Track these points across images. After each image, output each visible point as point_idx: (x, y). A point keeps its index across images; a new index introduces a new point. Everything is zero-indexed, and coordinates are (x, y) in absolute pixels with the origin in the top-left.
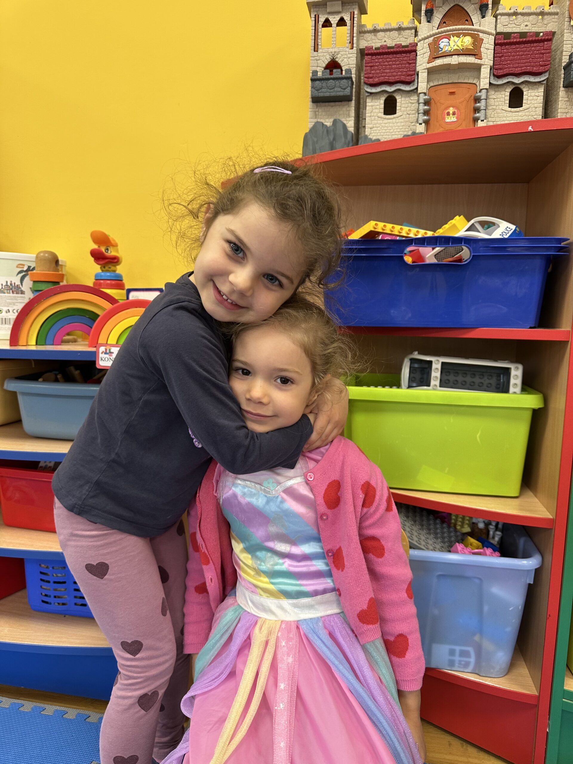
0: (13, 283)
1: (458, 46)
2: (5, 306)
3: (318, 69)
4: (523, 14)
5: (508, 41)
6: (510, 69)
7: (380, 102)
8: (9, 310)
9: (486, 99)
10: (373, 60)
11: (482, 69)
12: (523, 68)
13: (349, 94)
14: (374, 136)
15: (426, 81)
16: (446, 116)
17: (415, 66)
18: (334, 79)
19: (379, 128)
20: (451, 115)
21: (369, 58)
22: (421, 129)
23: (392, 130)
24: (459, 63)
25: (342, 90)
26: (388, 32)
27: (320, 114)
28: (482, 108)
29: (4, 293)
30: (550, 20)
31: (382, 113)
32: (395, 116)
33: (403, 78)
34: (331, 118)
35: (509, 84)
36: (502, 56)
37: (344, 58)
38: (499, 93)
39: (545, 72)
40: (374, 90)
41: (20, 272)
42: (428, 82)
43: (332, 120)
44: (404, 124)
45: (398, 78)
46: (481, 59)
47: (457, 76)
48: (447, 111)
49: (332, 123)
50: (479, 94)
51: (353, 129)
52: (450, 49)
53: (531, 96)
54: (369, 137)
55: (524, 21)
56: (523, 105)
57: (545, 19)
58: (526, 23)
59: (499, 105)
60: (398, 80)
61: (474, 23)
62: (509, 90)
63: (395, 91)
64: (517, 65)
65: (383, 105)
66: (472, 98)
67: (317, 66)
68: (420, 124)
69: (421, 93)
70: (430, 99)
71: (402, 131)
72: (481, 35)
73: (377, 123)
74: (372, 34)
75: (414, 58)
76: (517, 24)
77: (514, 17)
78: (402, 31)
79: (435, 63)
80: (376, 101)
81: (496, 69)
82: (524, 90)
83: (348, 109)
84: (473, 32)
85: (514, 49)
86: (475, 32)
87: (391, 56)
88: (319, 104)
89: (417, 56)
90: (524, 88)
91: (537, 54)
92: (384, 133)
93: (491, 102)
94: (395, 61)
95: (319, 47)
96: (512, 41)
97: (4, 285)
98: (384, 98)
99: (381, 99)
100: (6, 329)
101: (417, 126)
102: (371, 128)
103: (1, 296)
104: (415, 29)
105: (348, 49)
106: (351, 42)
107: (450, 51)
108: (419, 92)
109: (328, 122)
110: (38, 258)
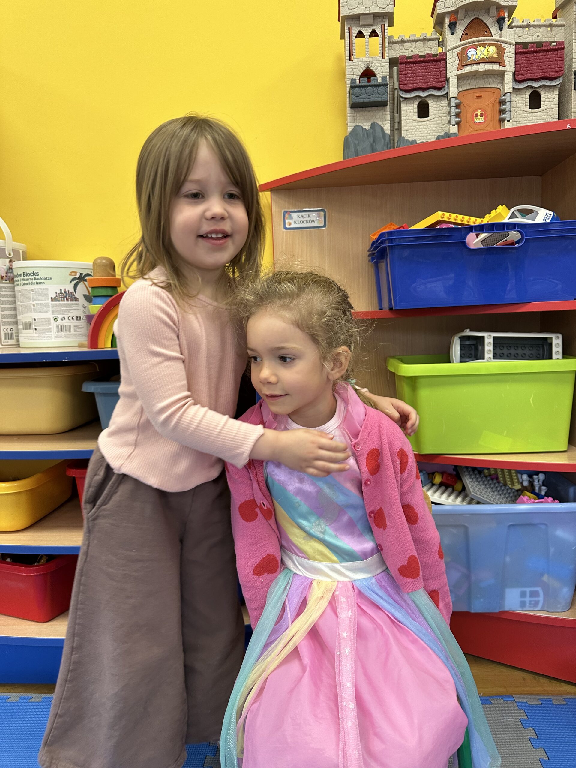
0: (67, 290)
1: (484, 55)
2: (60, 314)
3: (355, 77)
4: (535, 26)
5: (527, 50)
6: (530, 75)
7: (414, 106)
8: (64, 317)
9: (510, 102)
10: (407, 68)
11: (506, 75)
12: (540, 74)
13: (386, 100)
14: (410, 137)
16: (475, 118)
17: (446, 74)
18: (372, 86)
19: (414, 130)
20: (479, 117)
21: (403, 67)
22: (454, 129)
23: (426, 132)
24: (486, 70)
25: (380, 96)
26: (415, 43)
27: (358, 118)
28: (508, 109)
29: (59, 301)
30: (558, 31)
31: (415, 116)
32: (428, 118)
33: (435, 84)
34: (369, 122)
35: (528, 88)
36: (522, 64)
37: (378, 66)
38: (520, 96)
39: (560, 77)
40: (408, 96)
41: (73, 280)
42: (458, 87)
43: (370, 124)
44: (437, 126)
46: (505, 67)
47: (483, 81)
48: (476, 113)
49: (370, 126)
50: (504, 97)
51: (390, 131)
52: (477, 58)
53: (548, 98)
54: (406, 138)
55: (536, 32)
56: (542, 106)
57: (553, 30)
58: (538, 34)
59: (520, 107)
60: (431, 86)
61: (493, 34)
62: (528, 93)
63: (427, 96)
64: (536, 71)
65: (417, 109)
66: (497, 101)
67: (353, 75)
68: (454, 125)
69: (452, 98)
70: (461, 103)
71: (436, 132)
72: (503, 45)
73: (412, 126)
74: (400, 44)
75: (444, 66)
76: (530, 35)
77: (527, 29)
78: (427, 42)
79: (464, 71)
80: (410, 105)
81: (517, 75)
82: (542, 93)
83: (384, 113)
84: (496, 42)
85: (532, 57)
86: (499, 43)
87: (423, 65)
88: (356, 109)
89: (446, 63)
90: (541, 91)
91: (553, 61)
92: (419, 134)
93: (514, 104)
94: (427, 69)
95: (355, 57)
96: (530, 50)
97: (58, 293)
98: (417, 103)
99: (415, 103)
100: (63, 336)
101: (450, 127)
102: (407, 130)
103: (56, 304)
104: (439, 40)
105: (381, 59)
106: (382, 52)
107: (478, 60)
108: (451, 96)
109: (367, 126)
110: (96, 264)
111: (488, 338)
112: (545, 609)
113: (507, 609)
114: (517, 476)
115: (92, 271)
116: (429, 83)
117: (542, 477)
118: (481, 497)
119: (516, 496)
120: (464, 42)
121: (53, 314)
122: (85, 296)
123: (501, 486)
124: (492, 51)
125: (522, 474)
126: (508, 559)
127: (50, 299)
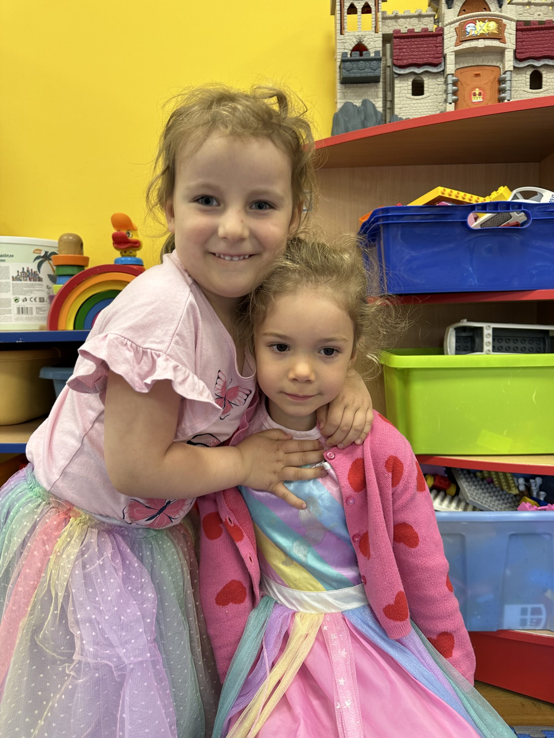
0: (30, 269)
1: (484, 30)
2: (22, 294)
3: (346, 51)
4: (536, 4)
5: (529, 27)
6: (531, 53)
7: (408, 83)
8: (26, 298)
9: (510, 81)
10: (402, 42)
11: (506, 53)
12: (543, 52)
13: (378, 75)
14: (403, 116)
15: (454, 62)
16: (473, 97)
17: (443, 49)
18: (364, 60)
19: (408, 109)
20: (477, 96)
21: (397, 41)
22: (451, 108)
23: (420, 111)
24: (486, 47)
25: (372, 71)
26: (409, 19)
27: (348, 94)
28: (508, 88)
29: (21, 280)
31: (410, 93)
32: (423, 96)
33: (431, 60)
34: (360, 99)
35: (528, 67)
36: (523, 41)
37: (371, 41)
38: (520, 75)
40: (402, 72)
41: (37, 258)
42: (456, 64)
44: (432, 104)
45: (426, 60)
46: (505, 43)
47: (481, 59)
48: (474, 92)
49: (360, 104)
50: (503, 76)
51: (382, 109)
52: (476, 33)
53: (549, 78)
54: (399, 117)
55: (537, 11)
56: (543, 86)
58: (539, 13)
59: (520, 87)
60: (426, 62)
61: (492, 10)
62: (529, 72)
63: (422, 73)
64: (538, 50)
65: (411, 86)
66: (497, 79)
67: (345, 49)
68: (450, 103)
69: (449, 74)
70: (458, 81)
71: (430, 112)
72: (504, 21)
73: (406, 104)
74: (393, 20)
75: (441, 42)
76: (531, 13)
77: (528, 7)
78: (422, 18)
79: (463, 46)
80: (404, 82)
81: (518, 53)
82: (543, 73)
83: (376, 90)
84: (496, 18)
85: (534, 34)
86: (499, 18)
87: (418, 39)
88: (347, 85)
89: (443, 39)
90: (543, 71)
92: (413, 113)
93: (514, 83)
94: (423, 44)
95: (346, 30)
96: (532, 27)
97: (20, 272)
98: (411, 80)
99: (409, 80)
100: (24, 319)
101: (446, 106)
102: (400, 108)
103: (17, 284)
104: (434, 17)
105: (373, 33)
106: (376, 27)
107: (477, 35)
108: (448, 73)
109: (358, 103)
110: (62, 240)
111: (487, 329)
112: (548, 628)
113: (505, 627)
114: (513, 480)
115: (58, 249)
116: (425, 59)
117: (539, 481)
118: (479, 503)
119: (514, 502)
120: (463, 16)
121: (14, 294)
122: (49, 276)
123: (499, 491)
124: (492, 26)
125: (518, 478)
126: (508, 572)
127: (11, 278)
